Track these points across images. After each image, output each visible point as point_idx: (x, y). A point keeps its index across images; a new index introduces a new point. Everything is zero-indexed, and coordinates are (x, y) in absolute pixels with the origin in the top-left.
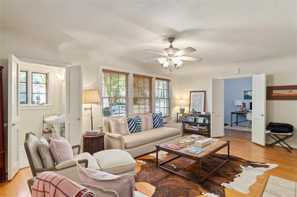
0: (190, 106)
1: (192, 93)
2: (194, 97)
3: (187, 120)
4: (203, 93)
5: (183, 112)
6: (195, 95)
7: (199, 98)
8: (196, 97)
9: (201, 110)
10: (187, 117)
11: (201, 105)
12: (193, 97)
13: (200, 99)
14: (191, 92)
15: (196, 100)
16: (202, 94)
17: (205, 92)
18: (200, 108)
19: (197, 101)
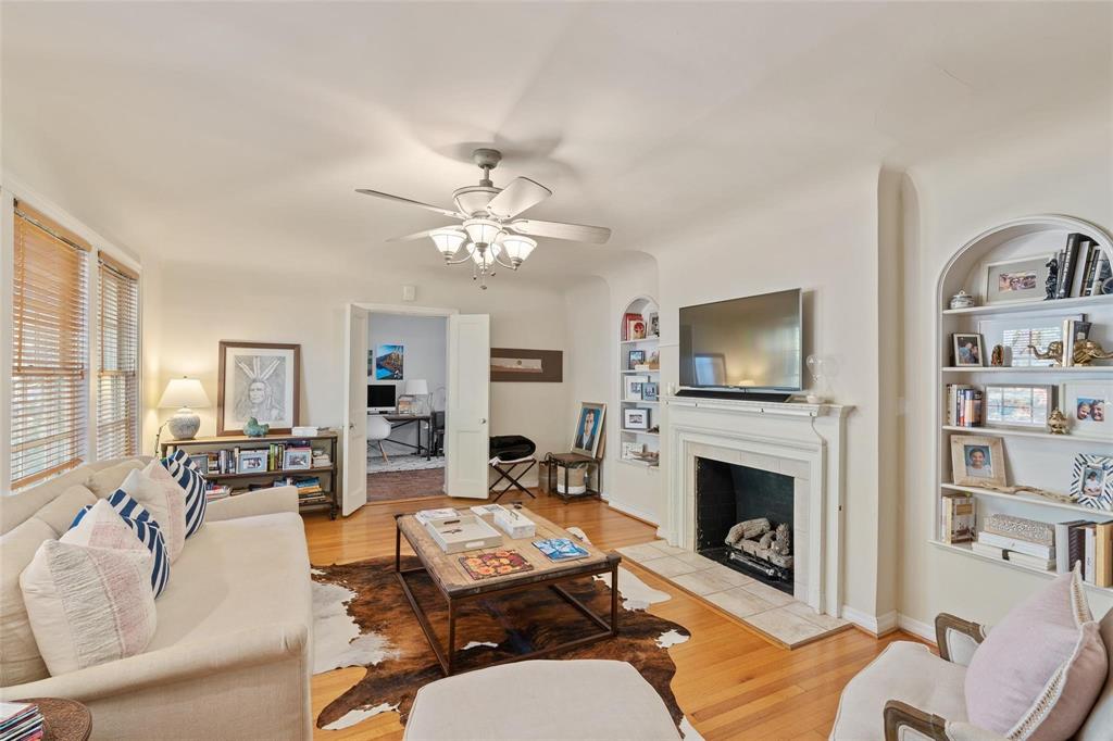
0: (221, 404)
1: (229, 349)
2: (242, 365)
3: (219, 468)
4: (289, 354)
5: (192, 439)
6: (249, 361)
7: (269, 371)
8: (252, 370)
9: (281, 419)
10: (217, 458)
11: (281, 402)
12: (237, 366)
13: (277, 374)
14: (225, 345)
15: (254, 381)
16: (284, 358)
17: (296, 348)
18: (275, 413)
19: (259, 385)
